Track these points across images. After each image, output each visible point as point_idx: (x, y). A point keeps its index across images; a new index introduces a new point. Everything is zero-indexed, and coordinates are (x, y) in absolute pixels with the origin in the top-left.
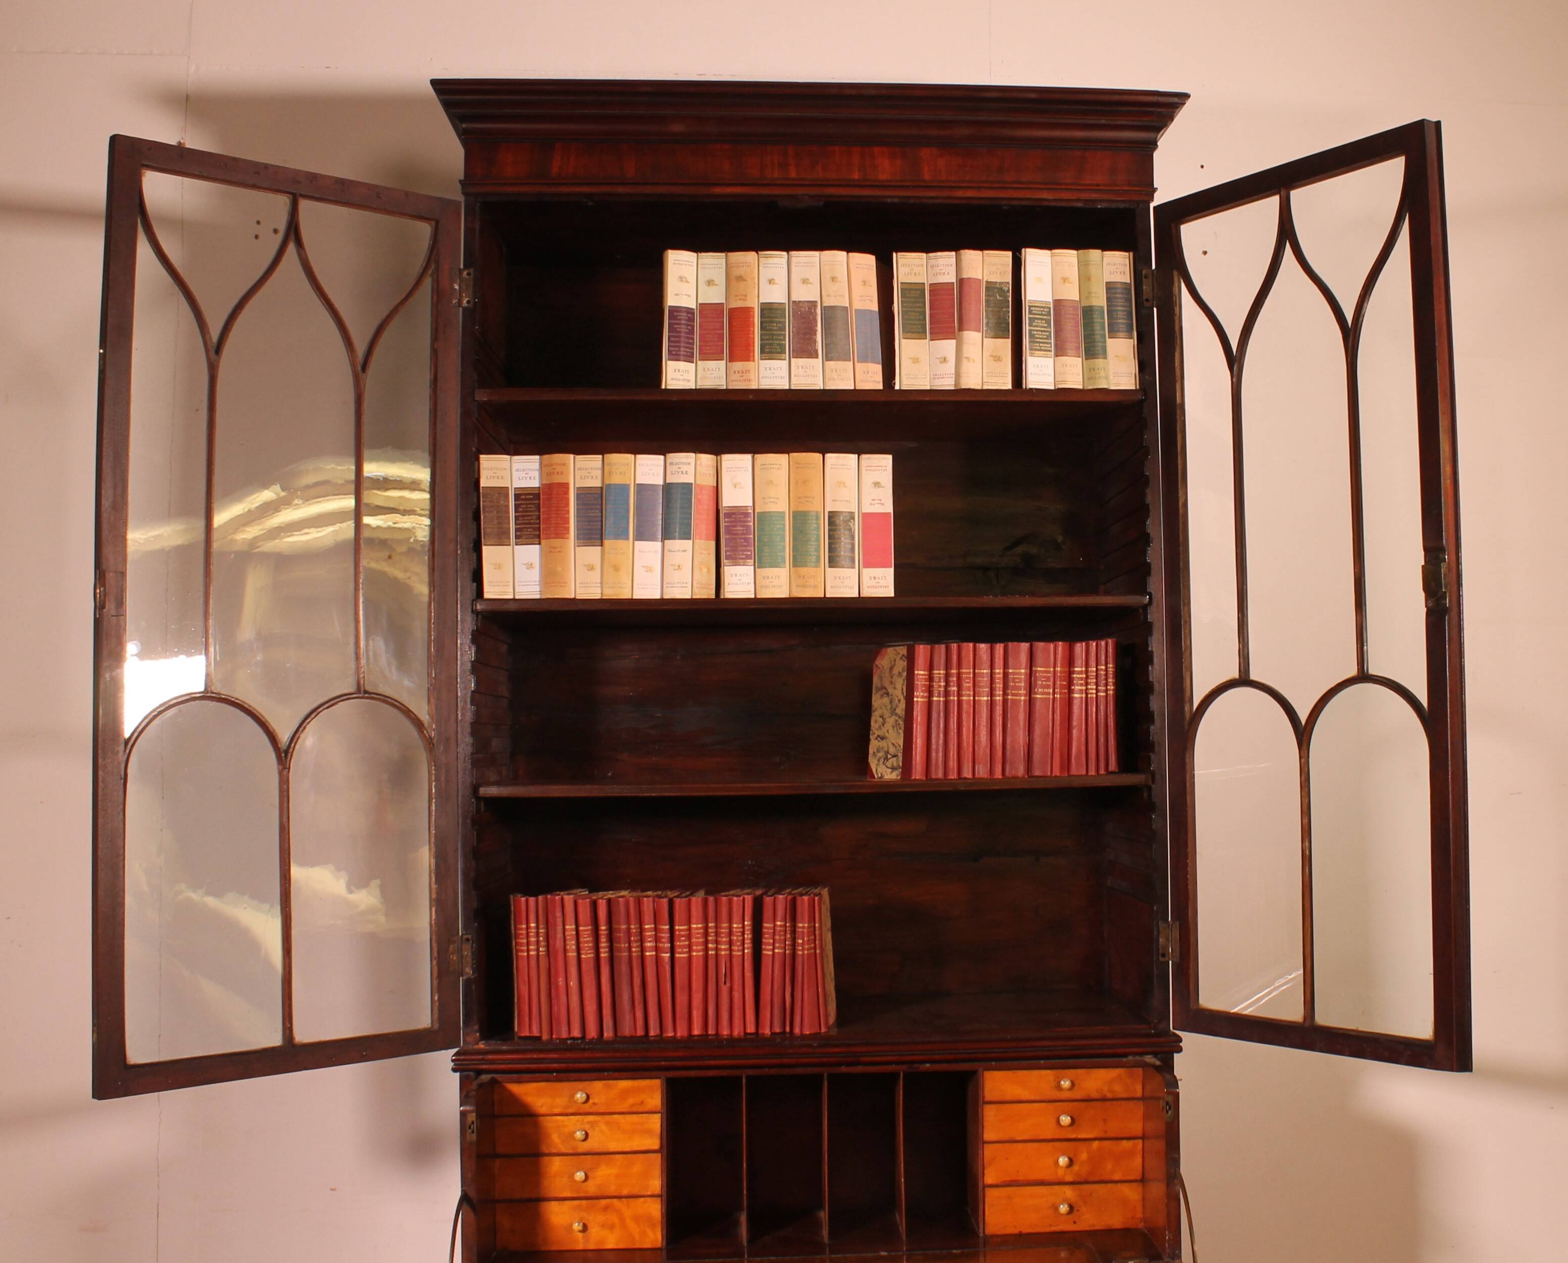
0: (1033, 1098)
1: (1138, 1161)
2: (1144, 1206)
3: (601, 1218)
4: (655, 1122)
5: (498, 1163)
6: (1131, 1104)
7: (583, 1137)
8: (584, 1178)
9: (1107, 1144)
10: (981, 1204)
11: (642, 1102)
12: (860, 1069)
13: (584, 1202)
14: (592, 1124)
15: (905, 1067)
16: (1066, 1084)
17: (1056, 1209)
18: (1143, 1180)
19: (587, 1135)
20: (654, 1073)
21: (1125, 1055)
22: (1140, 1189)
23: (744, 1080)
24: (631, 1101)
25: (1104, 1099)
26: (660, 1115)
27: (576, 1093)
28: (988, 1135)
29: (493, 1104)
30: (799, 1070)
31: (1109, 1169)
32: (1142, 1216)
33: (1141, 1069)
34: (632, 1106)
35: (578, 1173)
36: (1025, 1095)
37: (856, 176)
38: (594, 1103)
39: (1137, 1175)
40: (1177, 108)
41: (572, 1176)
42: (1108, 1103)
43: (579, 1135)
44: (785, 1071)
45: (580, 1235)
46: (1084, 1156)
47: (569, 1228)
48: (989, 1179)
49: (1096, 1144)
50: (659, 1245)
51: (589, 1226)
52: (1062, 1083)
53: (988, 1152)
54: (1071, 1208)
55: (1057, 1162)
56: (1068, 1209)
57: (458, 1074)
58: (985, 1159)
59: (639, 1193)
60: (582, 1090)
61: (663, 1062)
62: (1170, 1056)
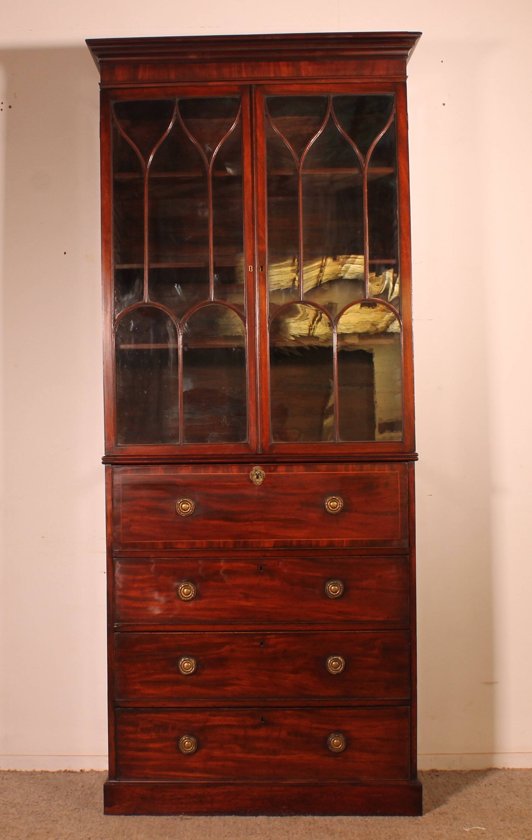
37: (272, 76)
40: (417, 39)
61: (191, 461)
62: (413, 462)
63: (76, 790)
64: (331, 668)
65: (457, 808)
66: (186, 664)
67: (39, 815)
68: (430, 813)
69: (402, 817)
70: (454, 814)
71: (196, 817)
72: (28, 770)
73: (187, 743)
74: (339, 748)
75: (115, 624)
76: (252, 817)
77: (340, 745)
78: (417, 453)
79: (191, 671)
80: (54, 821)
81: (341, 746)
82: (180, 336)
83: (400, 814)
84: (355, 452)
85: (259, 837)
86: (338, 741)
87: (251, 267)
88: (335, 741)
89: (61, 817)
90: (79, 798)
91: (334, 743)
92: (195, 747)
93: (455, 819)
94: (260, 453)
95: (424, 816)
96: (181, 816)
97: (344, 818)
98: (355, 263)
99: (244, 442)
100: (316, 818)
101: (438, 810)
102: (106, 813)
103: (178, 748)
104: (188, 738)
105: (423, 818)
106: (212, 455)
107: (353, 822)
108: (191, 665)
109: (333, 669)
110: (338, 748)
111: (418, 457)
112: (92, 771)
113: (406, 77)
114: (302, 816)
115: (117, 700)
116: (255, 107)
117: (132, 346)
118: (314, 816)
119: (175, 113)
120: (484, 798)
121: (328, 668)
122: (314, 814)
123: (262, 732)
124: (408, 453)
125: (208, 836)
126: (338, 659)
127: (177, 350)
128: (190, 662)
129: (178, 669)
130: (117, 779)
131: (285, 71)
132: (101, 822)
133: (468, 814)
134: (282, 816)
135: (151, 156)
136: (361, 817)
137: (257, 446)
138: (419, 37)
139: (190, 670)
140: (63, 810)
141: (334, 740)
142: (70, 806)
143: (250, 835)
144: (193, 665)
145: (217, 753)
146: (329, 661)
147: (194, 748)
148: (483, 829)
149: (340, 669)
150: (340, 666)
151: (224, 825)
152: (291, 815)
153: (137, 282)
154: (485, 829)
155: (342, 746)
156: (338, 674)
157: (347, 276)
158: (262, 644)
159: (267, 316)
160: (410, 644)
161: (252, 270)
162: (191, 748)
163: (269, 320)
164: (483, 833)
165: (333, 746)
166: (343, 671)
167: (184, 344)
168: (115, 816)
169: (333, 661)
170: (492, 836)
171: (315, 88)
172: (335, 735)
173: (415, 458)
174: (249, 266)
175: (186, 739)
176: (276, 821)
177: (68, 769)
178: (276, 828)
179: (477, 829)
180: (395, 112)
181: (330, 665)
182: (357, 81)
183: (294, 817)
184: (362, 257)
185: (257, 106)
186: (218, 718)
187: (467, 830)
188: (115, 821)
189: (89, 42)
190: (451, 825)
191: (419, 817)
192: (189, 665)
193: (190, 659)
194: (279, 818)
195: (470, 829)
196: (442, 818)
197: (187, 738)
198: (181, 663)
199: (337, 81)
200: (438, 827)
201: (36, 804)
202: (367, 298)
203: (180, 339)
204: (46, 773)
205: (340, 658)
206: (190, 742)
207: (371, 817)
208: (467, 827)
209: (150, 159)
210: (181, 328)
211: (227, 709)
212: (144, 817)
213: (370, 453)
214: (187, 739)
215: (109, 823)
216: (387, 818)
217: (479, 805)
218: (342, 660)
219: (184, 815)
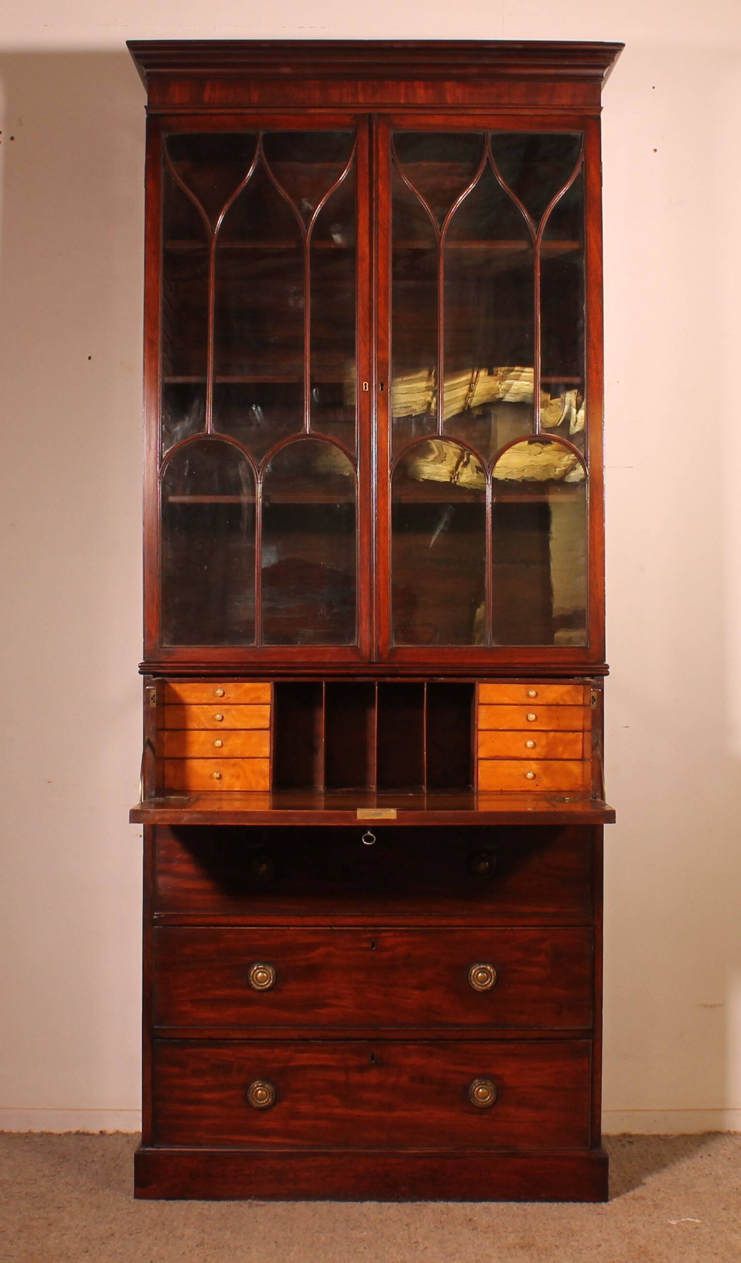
0: (511, 702)
1: (580, 746)
2: (583, 776)
3: (231, 771)
4: (267, 710)
5: (166, 734)
6: (576, 708)
7: (221, 718)
8: (220, 744)
9: (558, 734)
10: (475, 770)
11: (259, 697)
12: (398, 679)
13: (220, 760)
14: (226, 711)
15: (427, 679)
16: (532, 693)
17: (525, 776)
18: (582, 760)
19: (223, 717)
20: (266, 679)
21: (572, 676)
22: (581, 765)
23: (324, 685)
24: (252, 696)
25: (558, 705)
26: (270, 706)
27: (217, 690)
28: (481, 726)
29: (164, 695)
30: (359, 679)
31: (560, 751)
32: (581, 783)
33: (582, 686)
34: (252, 699)
35: (217, 742)
36: (506, 700)
37: (402, 101)
38: (228, 697)
39: (579, 756)
40: (617, 53)
41: (213, 744)
42: (560, 707)
43: (218, 717)
44: (350, 680)
45: (217, 781)
46: (544, 742)
47: (211, 776)
48: (481, 753)
49: (552, 734)
50: (268, 790)
51: (223, 776)
52: (530, 693)
53: (481, 737)
54: (535, 775)
55: (526, 745)
56: (533, 775)
57: (142, 676)
58: (479, 743)
59: (255, 756)
60: (221, 688)
61: (272, 671)
62: (601, 677)
63: (93, 1161)
64: (476, 983)
65: (659, 1190)
66: (260, 974)
67: (36, 1199)
68: (619, 1198)
69: (578, 1204)
70: (655, 1199)
71: (272, 1203)
72: (22, 1131)
73: (260, 1092)
74: (486, 1101)
75: (155, 913)
76: (355, 1203)
77: (486, 1097)
78: (607, 665)
79: (267, 984)
80: (59, 1208)
81: (488, 1097)
82: (259, 484)
83: (575, 1200)
84: (516, 662)
85: (365, 1233)
86: (485, 1090)
87: (366, 384)
88: (481, 1090)
89: (70, 1201)
90: (97, 1172)
91: (479, 1094)
92: (272, 1100)
93: (656, 1206)
94: (375, 661)
95: (610, 1202)
96: (250, 1201)
97: (493, 1205)
98: (521, 378)
99: (351, 645)
100: (451, 1204)
101: (631, 1193)
102: (137, 1196)
103: (246, 1099)
104: (262, 1084)
105: (608, 1205)
106: (303, 663)
107: (505, 1210)
108: (268, 976)
109: (479, 983)
110: (484, 1100)
111: (609, 670)
112: (117, 1133)
113: (601, 109)
114: (430, 1202)
115: (156, 1027)
116: (377, 146)
117: (186, 499)
118: (447, 1201)
119: (257, 153)
120: (700, 1176)
121: (471, 982)
122: (448, 1199)
123: (373, 1077)
124: (595, 664)
125: (289, 1232)
126: (486, 969)
127: (253, 506)
128: (266, 972)
129: (248, 981)
130: (155, 1146)
131: (422, 95)
132: (130, 1209)
133: (675, 1199)
134: (399, 1201)
135: (221, 216)
136: (517, 1204)
137: (371, 651)
138: (621, 50)
139: (265, 983)
140: (73, 1191)
141: (479, 1090)
142: (83, 1186)
143: (352, 1229)
144: (270, 976)
145: (304, 1108)
146: (474, 971)
147: (270, 1100)
148: (697, 1221)
149: (490, 983)
150: (489, 979)
151: (314, 1215)
152: (413, 1201)
153: (196, 403)
154: (700, 1221)
155: (490, 1098)
156: (485, 992)
157: (508, 398)
158: (373, 945)
159: (389, 458)
160: (592, 948)
161: (367, 389)
162: (267, 1099)
163: (391, 464)
164: (697, 1228)
165: (477, 1098)
166: (493, 987)
167: (265, 497)
168: (151, 1201)
169: (478, 971)
170: (710, 1232)
171: (465, 120)
172: (480, 1082)
173: (604, 671)
174: (364, 382)
175: (258, 1086)
176: (392, 1209)
177: (81, 1131)
178: (390, 1219)
179: (688, 1221)
180: (583, 160)
181: (475, 977)
182: (527, 112)
183: (418, 1203)
184: (532, 370)
185: (380, 146)
186: (306, 1055)
187: (673, 1222)
188: (152, 1208)
189: (131, 44)
190: (650, 1216)
191: (603, 1204)
192: (264, 976)
193: (266, 967)
194: (397, 1205)
195: (678, 1221)
196: (637, 1206)
197: (260, 1084)
198: (252, 973)
199: (498, 112)
200: (630, 1219)
201: (33, 1182)
202: (537, 433)
203: (259, 488)
204: (49, 1135)
205: (489, 968)
206: (265, 1091)
207: (533, 1203)
208: (674, 1219)
209: (219, 221)
210: (260, 473)
211: (320, 1041)
212: (195, 1202)
213: (538, 663)
214: (261, 1086)
215: (141, 1210)
216: (555, 1205)
217: (691, 1186)
218: (492, 970)
219: (255, 1199)
